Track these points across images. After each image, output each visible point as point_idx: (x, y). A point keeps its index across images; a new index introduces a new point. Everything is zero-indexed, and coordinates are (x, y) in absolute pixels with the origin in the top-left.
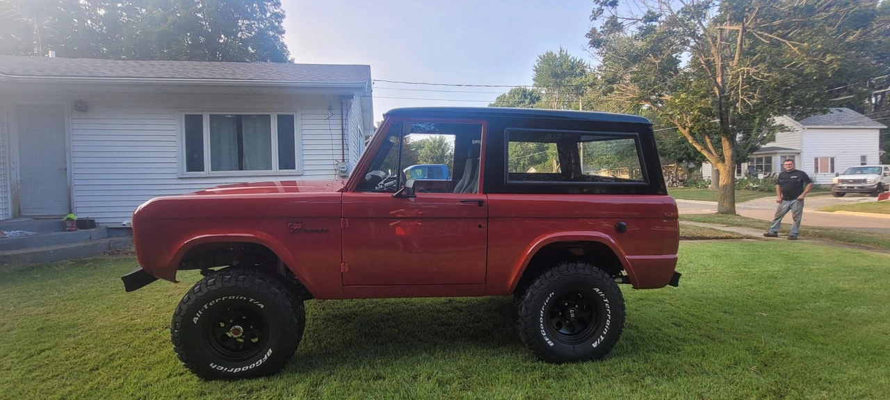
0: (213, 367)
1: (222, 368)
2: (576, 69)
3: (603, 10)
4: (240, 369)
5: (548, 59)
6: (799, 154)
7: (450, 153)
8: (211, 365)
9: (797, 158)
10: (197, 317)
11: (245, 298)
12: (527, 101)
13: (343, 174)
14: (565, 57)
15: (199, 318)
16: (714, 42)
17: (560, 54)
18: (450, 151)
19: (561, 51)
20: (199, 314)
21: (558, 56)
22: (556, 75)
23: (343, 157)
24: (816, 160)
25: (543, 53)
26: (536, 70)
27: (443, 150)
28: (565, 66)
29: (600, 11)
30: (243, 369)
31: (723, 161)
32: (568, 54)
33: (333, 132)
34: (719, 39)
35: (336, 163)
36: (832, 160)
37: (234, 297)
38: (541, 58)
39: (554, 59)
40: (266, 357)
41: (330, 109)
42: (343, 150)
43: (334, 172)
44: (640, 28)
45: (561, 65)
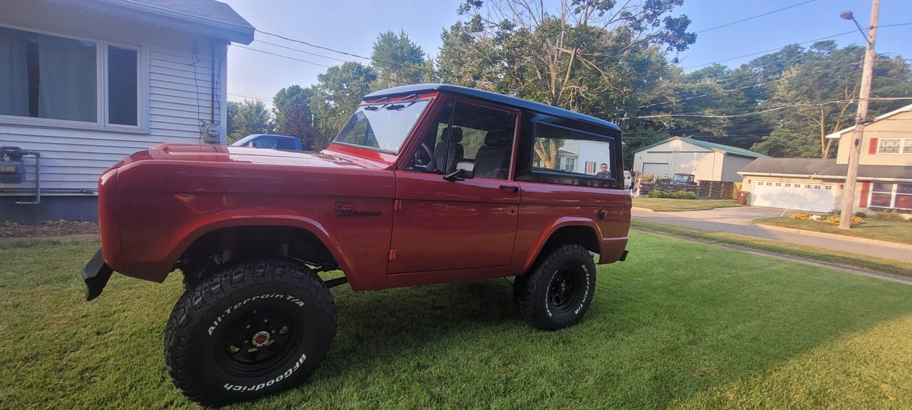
0: (229, 388)
1: (240, 387)
2: (415, 55)
3: (470, 7)
4: (263, 385)
5: (388, 39)
6: (577, 157)
7: (271, 123)
8: (225, 386)
9: (575, 159)
10: (214, 325)
11: (282, 296)
12: (362, 79)
13: (212, 139)
14: (405, 41)
15: (216, 327)
16: (553, 60)
17: (402, 37)
18: (270, 121)
19: (402, 34)
20: (218, 321)
21: (399, 38)
22: (395, 57)
23: (213, 117)
24: (586, 163)
25: (385, 32)
26: (376, 48)
27: (262, 117)
28: (405, 50)
29: (468, 8)
30: (268, 384)
31: (550, 159)
32: (409, 38)
33: (199, 83)
34: (556, 58)
35: (201, 124)
36: (595, 164)
37: (268, 296)
38: (382, 36)
39: (395, 40)
40: (298, 365)
41: (195, 51)
42: (213, 108)
43: (198, 136)
44: (498, 33)
45: (402, 48)
